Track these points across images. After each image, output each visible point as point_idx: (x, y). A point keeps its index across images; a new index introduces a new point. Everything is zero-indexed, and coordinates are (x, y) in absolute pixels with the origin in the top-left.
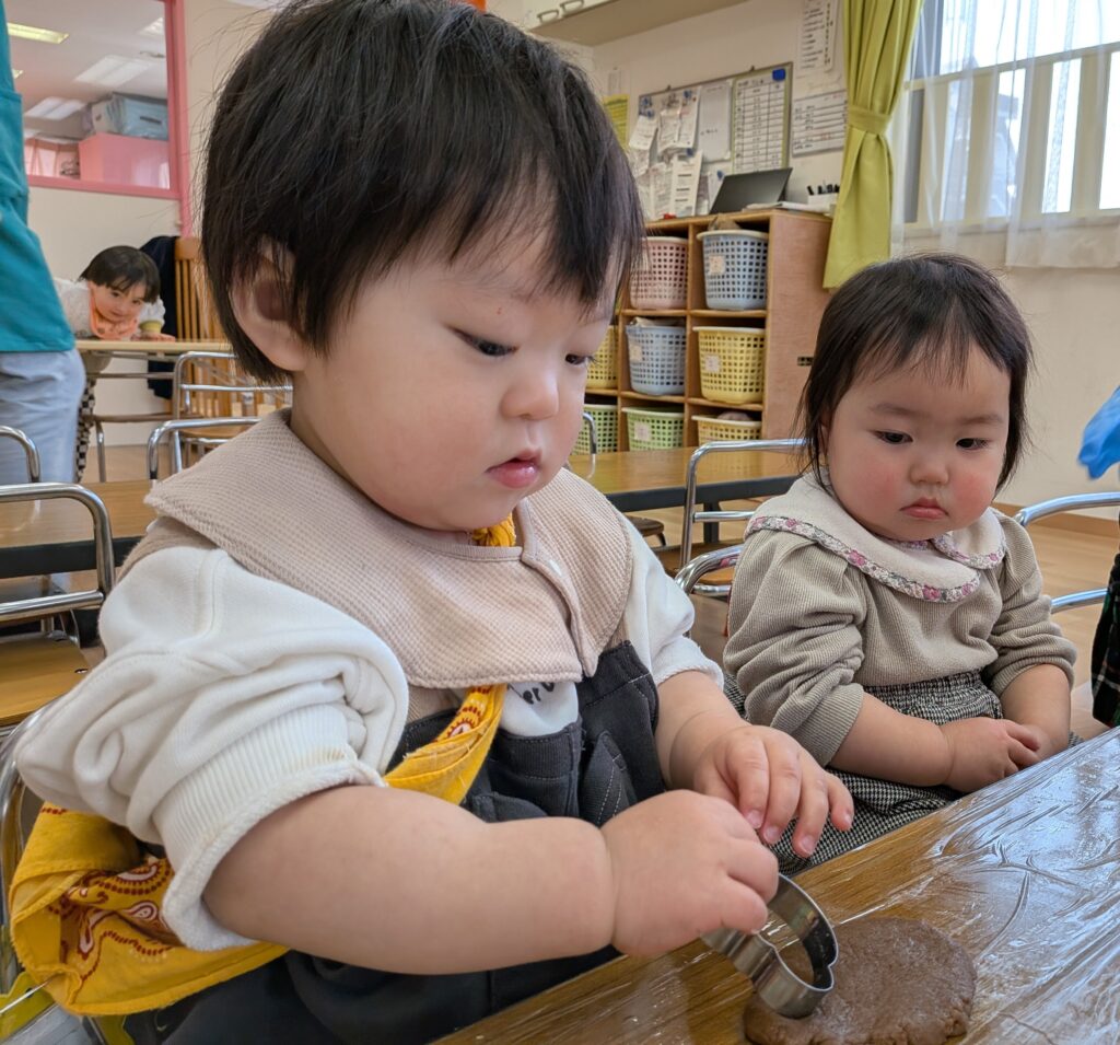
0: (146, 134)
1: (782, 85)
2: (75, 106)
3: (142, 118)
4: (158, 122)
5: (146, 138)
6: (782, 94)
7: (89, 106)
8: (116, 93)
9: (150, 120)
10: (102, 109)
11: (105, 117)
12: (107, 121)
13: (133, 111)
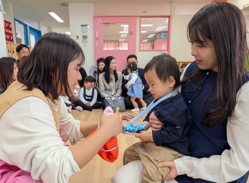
2: (154, 35)
3: (164, 35)
4: (166, 36)
5: (164, 39)
7: (156, 35)
8: (160, 32)
9: (165, 35)
10: (158, 35)
11: (158, 36)
12: (159, 37)
13: (163, 34)
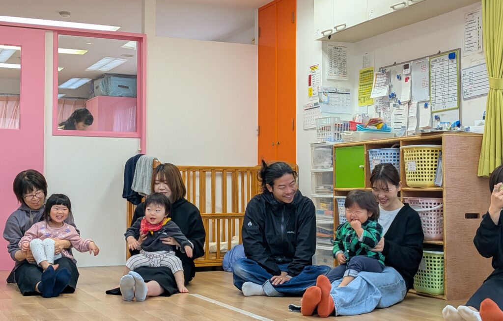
0: (120, 95)
1: (455, 61)
2: (85, 81)
3: (119, 86)
4: (128, 88)
5: (120, 96)
6: (455, 66)
7: (93, 81)
8: (107, 74)
9: (123, 87)
10: (99, 83)
11: (101, 87)
12: (101, 89)
13: (114, 83)
